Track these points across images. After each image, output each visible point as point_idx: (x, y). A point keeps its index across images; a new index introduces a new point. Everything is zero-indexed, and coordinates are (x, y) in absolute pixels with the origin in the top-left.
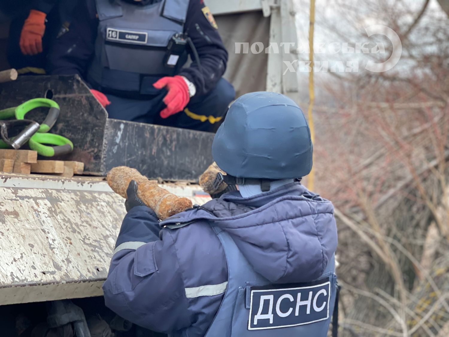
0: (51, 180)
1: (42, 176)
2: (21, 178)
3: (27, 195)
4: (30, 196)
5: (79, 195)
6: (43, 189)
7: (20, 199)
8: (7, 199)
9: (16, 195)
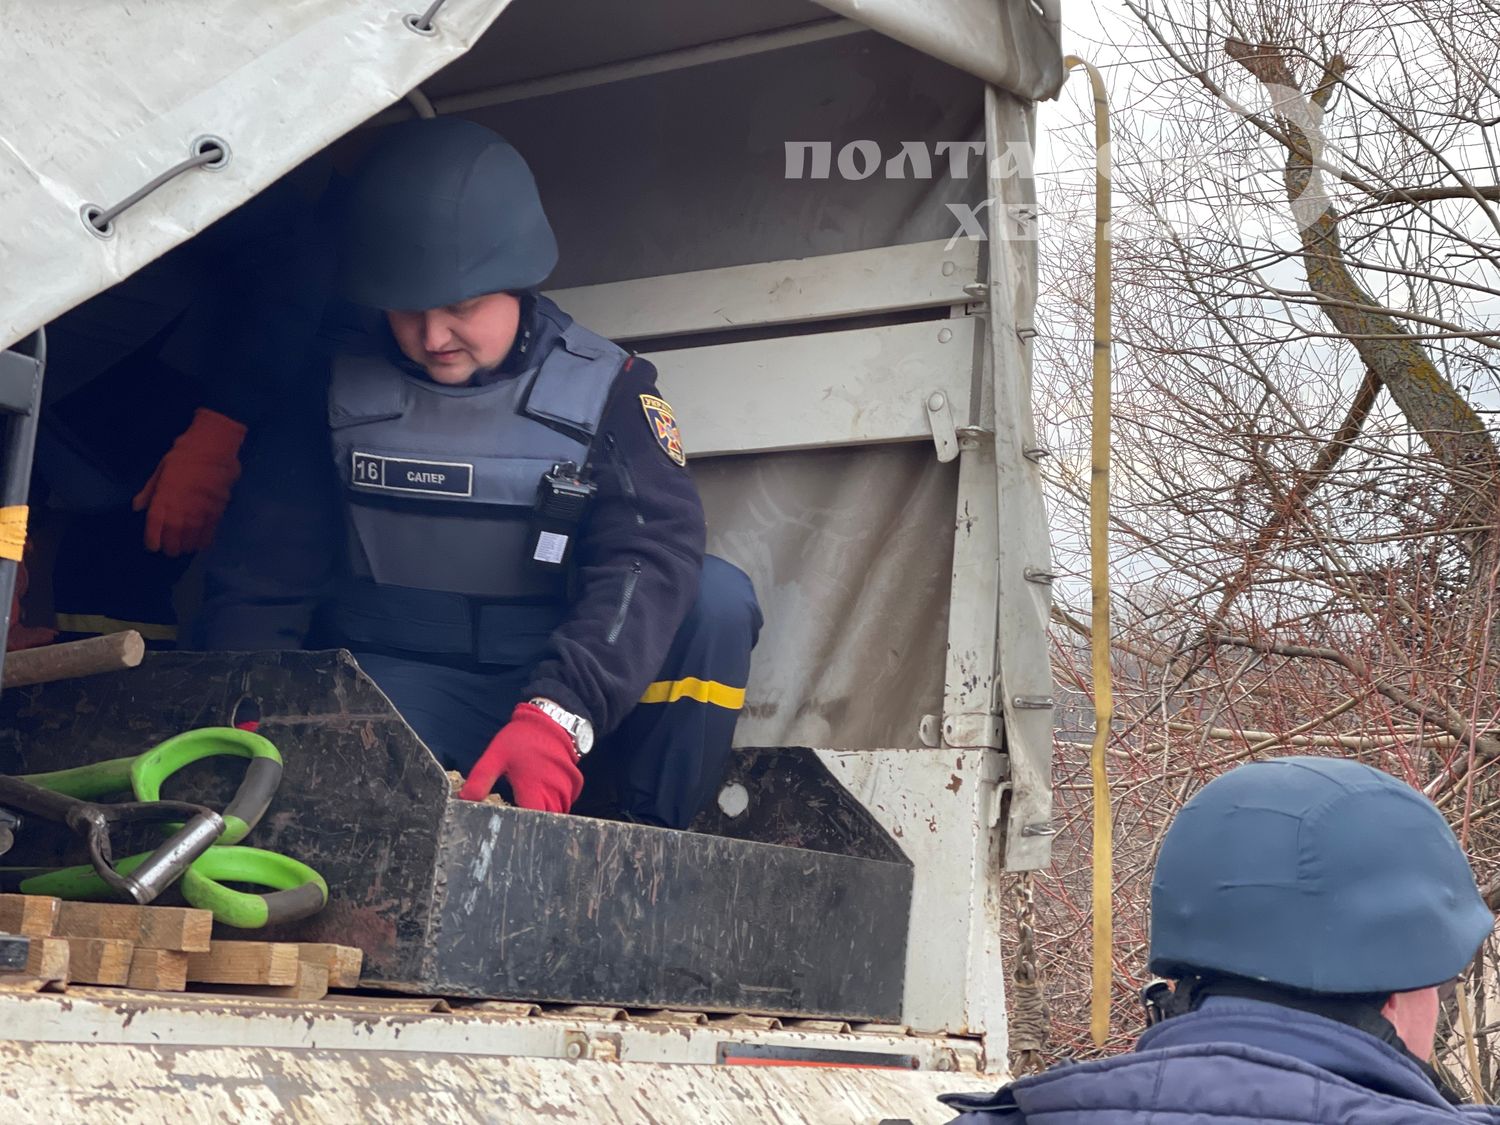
0: (272, 1016)
1: (242, 1001)
2: (177, 1010)
3: (205, 1072)
4: (214, 1075)
5: (367, 1066)
6: (253, 1048)
7: (183, 1086)
8: (145, 1087)
9: (170, 1072)
